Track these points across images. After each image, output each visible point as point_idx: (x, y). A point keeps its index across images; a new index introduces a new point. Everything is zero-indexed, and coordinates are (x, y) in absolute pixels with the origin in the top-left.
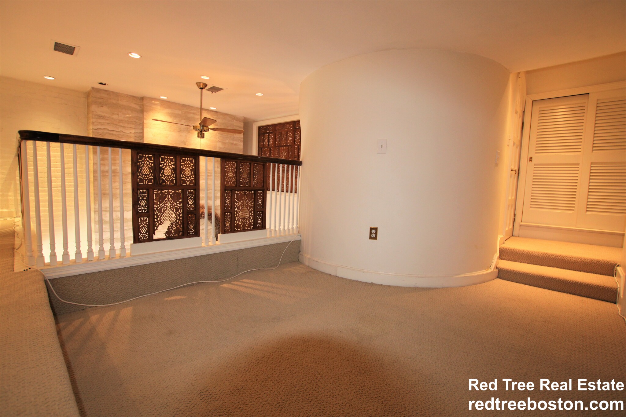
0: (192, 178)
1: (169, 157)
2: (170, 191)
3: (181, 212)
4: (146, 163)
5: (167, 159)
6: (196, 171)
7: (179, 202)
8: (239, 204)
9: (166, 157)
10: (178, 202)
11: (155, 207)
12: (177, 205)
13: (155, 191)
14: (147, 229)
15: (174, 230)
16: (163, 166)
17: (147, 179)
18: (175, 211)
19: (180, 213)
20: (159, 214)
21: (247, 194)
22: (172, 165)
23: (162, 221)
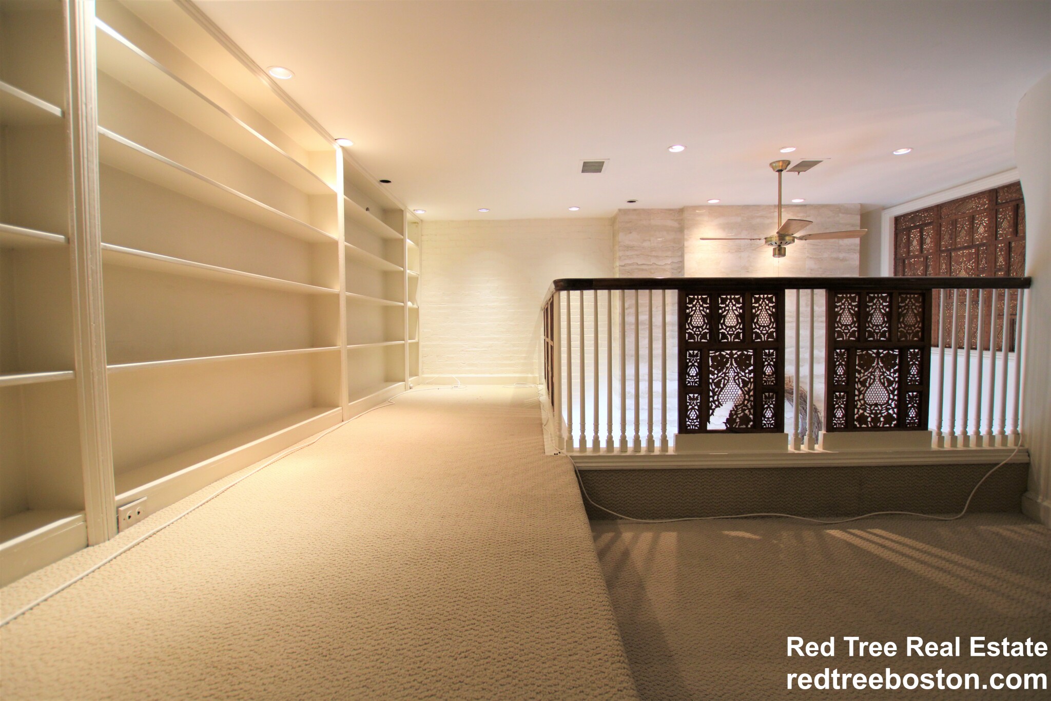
0: (772, 330)
1: (733, 296)
2: (734, 352)
3: (752, 388)
4: (698, 308)
5: (731, 299)
6: (779, 317)
7: (749, 370)
8: (864, 376)
9: (729, 297)
10: (747, 371)
11: (711, 378)
12: (745, 376)
13: (711, 352)
14: (697, 413)
15: (740, 418)
16: (723, 312)
17: (700, 334)
18: (741, 385)
19: (750, 390)
20: (716, 389)
21: (882, 355)
22: (738, 309)
23: (720, 401)
